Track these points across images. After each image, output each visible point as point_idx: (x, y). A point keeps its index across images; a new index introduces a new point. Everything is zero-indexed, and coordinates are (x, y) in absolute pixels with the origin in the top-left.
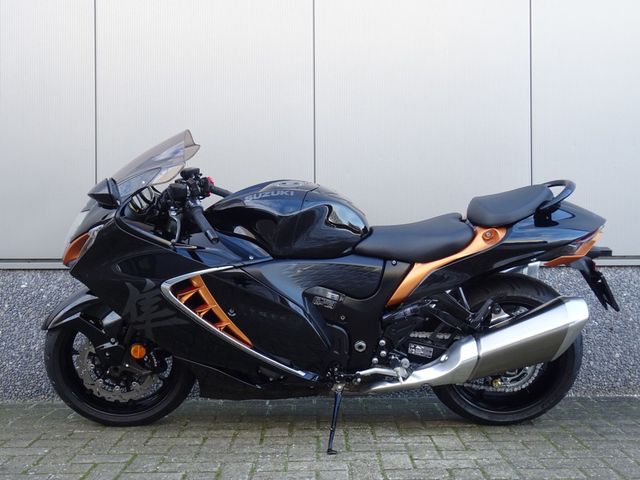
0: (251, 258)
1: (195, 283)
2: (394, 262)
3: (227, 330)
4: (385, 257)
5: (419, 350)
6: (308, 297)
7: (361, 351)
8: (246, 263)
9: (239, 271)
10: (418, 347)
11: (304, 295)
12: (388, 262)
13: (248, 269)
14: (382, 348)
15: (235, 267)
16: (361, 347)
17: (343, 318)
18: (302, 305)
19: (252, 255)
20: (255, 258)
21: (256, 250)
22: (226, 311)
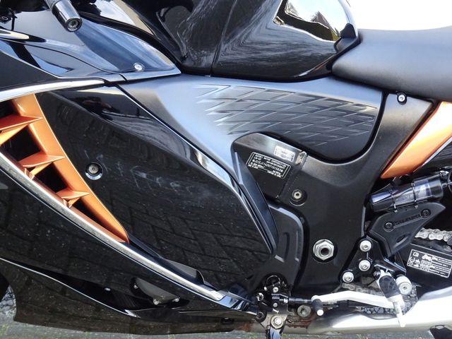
0: (138, 67)
1: (23, 110)
2: (402, 98)
3: (81, 205)
4: (385, 88)
5: (426, 263)
6: (241, 151)
7: (324, 257)
8: (129, 77)
9: (114, 91)
10: (426, 256)
11: (235, 147)
12: (391, 98)
13: (132, 90)
14: (363, 256)
15: (108, 84)
16: (325, 251)
17: (297, 196)
18: (231, 167)
19: (141, 62)
20: (147, 68)
21: (148, 54)
22: (82, 169)
